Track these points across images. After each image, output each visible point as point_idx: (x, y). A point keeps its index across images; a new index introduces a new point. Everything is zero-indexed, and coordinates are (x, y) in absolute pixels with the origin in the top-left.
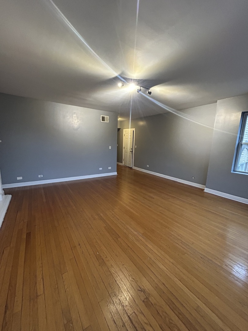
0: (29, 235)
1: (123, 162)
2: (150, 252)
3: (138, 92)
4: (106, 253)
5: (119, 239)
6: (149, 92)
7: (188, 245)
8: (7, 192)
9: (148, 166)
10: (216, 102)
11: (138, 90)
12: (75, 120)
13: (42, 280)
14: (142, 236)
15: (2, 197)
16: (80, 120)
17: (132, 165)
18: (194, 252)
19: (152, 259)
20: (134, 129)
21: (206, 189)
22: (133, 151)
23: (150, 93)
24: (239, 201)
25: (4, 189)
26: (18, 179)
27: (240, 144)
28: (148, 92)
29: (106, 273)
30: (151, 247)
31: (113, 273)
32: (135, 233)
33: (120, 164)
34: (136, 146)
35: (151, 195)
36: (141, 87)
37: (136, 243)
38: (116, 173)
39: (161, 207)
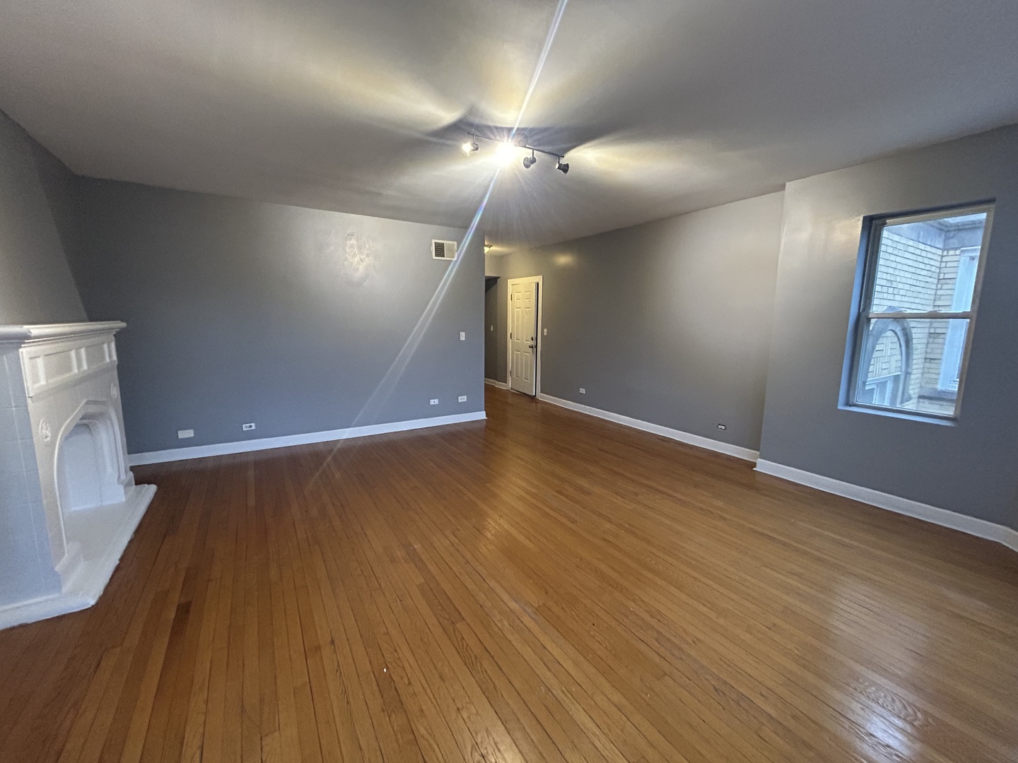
0: (184, 610)
1: (509, 379)
2: (550, 670)
3: (527, 166)
4: (409, 670)
5: (458, 625)
6: (560, 165)
7: (680, 648)
8: (142, 476)
9: (583, 391)
10: (783, 187)
11: (526, 159)
12: (354, 256)
13: (198, 752)
14: (534, 616)
15: (126, 493)
16: (368, 256)
17: (534, 388)
18: (696, 673)
19: (555, 692)
20: (539, 279)
21: (760, 461)
22: (536, 347)
23: (565, 168)
24: (869, 500)
25: (132, 468)
26: (180, 437)
27: (863, 319)
28: (557, 166)
29: (399, 736)
30: (556, 652)
31: (423, 736)
32: (513, 605)
33: (500, 385)
34: (545, 330)
35: (583, 482)
36: (533, 149)
37: (510, 637)
38: (482, 415)
39: (610, 521)
